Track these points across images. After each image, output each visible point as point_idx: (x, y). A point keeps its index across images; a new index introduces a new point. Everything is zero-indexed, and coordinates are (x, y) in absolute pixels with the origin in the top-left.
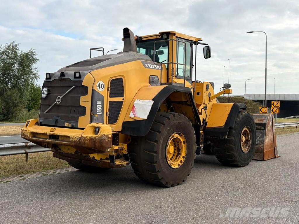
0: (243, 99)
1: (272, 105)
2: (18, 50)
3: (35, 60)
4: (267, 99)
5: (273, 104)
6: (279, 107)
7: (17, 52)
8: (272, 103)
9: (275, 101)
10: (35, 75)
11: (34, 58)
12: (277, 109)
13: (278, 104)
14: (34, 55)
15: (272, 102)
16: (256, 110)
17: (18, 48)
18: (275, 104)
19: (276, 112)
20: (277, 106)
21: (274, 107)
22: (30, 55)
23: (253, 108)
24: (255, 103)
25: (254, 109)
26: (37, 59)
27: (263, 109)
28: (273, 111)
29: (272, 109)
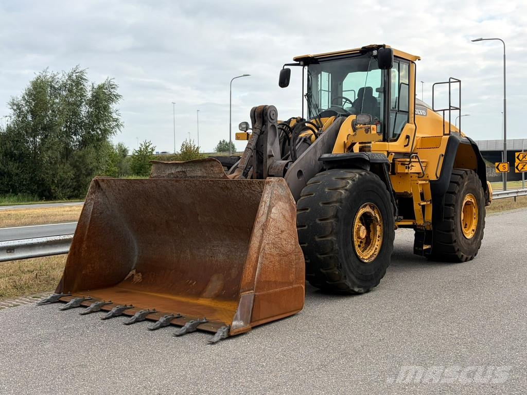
1: (516, 159)
2: (86, 80)
3: (116, 97)
4: (508, 148)
5: (518, 158)
7: (85, 84)
8: (516, 156)
9: (521, 151)
10: (116, 121)
11: (114, 93)
12: (524, 165)
14: (114, 88)
15: (517, 154)
17: (86, 76)
18: (521, 157)
19: (522, 170)
20: (524, 159)
21: (520, 162)
22: (106, 89)
26: (119, 96)
27: (501, 165)
28: (518, 169)
29: (516, 165)
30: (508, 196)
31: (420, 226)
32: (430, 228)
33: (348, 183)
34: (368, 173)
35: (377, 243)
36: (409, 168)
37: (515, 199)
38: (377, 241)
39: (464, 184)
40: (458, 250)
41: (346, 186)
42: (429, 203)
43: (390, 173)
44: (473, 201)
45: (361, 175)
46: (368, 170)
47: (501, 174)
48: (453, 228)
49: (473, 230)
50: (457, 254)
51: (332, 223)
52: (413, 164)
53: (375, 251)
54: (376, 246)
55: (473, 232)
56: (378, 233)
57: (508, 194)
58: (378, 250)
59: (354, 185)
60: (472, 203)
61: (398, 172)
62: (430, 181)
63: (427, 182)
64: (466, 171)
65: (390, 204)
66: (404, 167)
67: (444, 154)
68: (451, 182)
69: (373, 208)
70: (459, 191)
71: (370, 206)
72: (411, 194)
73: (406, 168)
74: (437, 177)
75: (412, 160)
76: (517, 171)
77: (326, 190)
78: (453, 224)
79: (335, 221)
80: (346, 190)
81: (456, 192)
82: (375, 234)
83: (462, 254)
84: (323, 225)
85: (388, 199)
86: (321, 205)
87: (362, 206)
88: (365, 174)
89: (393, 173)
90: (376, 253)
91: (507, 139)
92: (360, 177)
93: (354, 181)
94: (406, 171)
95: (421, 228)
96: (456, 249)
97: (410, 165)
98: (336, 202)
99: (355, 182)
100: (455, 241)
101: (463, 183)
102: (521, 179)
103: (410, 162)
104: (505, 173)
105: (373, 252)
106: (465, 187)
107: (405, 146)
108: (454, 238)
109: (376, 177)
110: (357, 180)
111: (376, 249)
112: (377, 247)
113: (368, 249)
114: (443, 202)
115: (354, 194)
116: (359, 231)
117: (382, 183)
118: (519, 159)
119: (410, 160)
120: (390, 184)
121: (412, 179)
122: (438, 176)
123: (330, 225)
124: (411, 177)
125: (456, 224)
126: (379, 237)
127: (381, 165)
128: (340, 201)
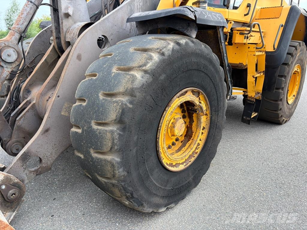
31: (251, 97)
32: (259, 97)
33: (151, 58)
34: (193, 42)
35: (201, 136)
36: (248, 38)
38: (201, 134)
39: (296, 56)
40: (282, 116)
41: (145, 65)
42: (262, 74)
43: (226, 43)
44: (299, 71)
45: (178, 44)
46: (194, 35)
48: (282, 98)
49: (294, 96)
50: (280, 119)
51: (112, 132)
52: (252, 34)
53: (196, 148)
54: (198, 141)
55: (293, 97)
56: (203, 125)
58: (201, 147)
59: (162, 62)
60: (298, 72)
61: (236, 42)
62: (266, 52)
63: (264, 53)
64: (300, 43)
65: (222, 85)
66: (243, 37)
67: (284, 25)
68: (288, 54)
69: (197, 94)
71: (193, 92)
72: (246, 65)
73: (245, 38)
74: (274, 49)
75: (253, 29)
77: (114, 70)
78: (282, 93)
79: (118, 129)
80: (146, 72)
81: (290, 63)
82: (198, 126)
83: (284, 118)
84: (100, 133)
85: (221, 79)
86: (101, 97)
87: (178, 95)
88: (186, 42)
89: (230, 43)
90: (198, 151)
92: (177, 47)
93: (163, 54)
94: (245, 41)
95: (252, 100)
96: (280, 115)
97: (249, 35)
98: (124, 94)
99: (166, 57)
100: (281, 109)
101: (296, 54)
103: (250, 31)
105: (194, 149)
106: (297, 58)
107: (245, 15)
108: (281, 107)
109: (204, 48)
110: (170, 53)
111: (199, 144)
112: (200, 142)
113: (187, 145)
114: (277, 74)
115: (163, 77)
116: (174, 127)
117: (214, 57)
119: (251, 29)
120: (225, 58)
121: (250, 50)
122: (276, 47)
123: (109, 135)
124: (249, 48)
125: (284, 94)
126: (204, 128)
127: (215, 29)
128: (131, 93)
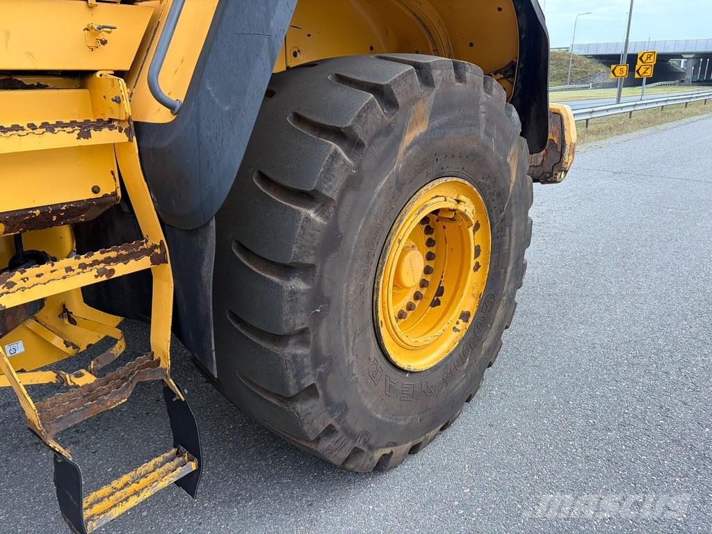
0: (568, 53)
1: (639, 60)
4: (630, 51)
5: (641, 58)
6: (653, 64)
8: (639, 56)
12: (648, 68)
13: (653, 57)
15: (640, 54)
16: (589, 74)
18: (644, 58)
19: (645, 74)
20: (649, 61)
21: (642, 64)
23: (584, 70)
24: (588, 61)
25: (586, 73)
27: (618, 68)
28: (639, 74)
29: (637, 68)
30: (622, 111)
37: (630, 115)
47: (618, 79)
57: (622, 108)
70: (352, 183)
76: (637, 76)
81: (332, 190)
91: (629, 41)
102: (641, 85)
104: (621, 79)
118: (642, 61)
